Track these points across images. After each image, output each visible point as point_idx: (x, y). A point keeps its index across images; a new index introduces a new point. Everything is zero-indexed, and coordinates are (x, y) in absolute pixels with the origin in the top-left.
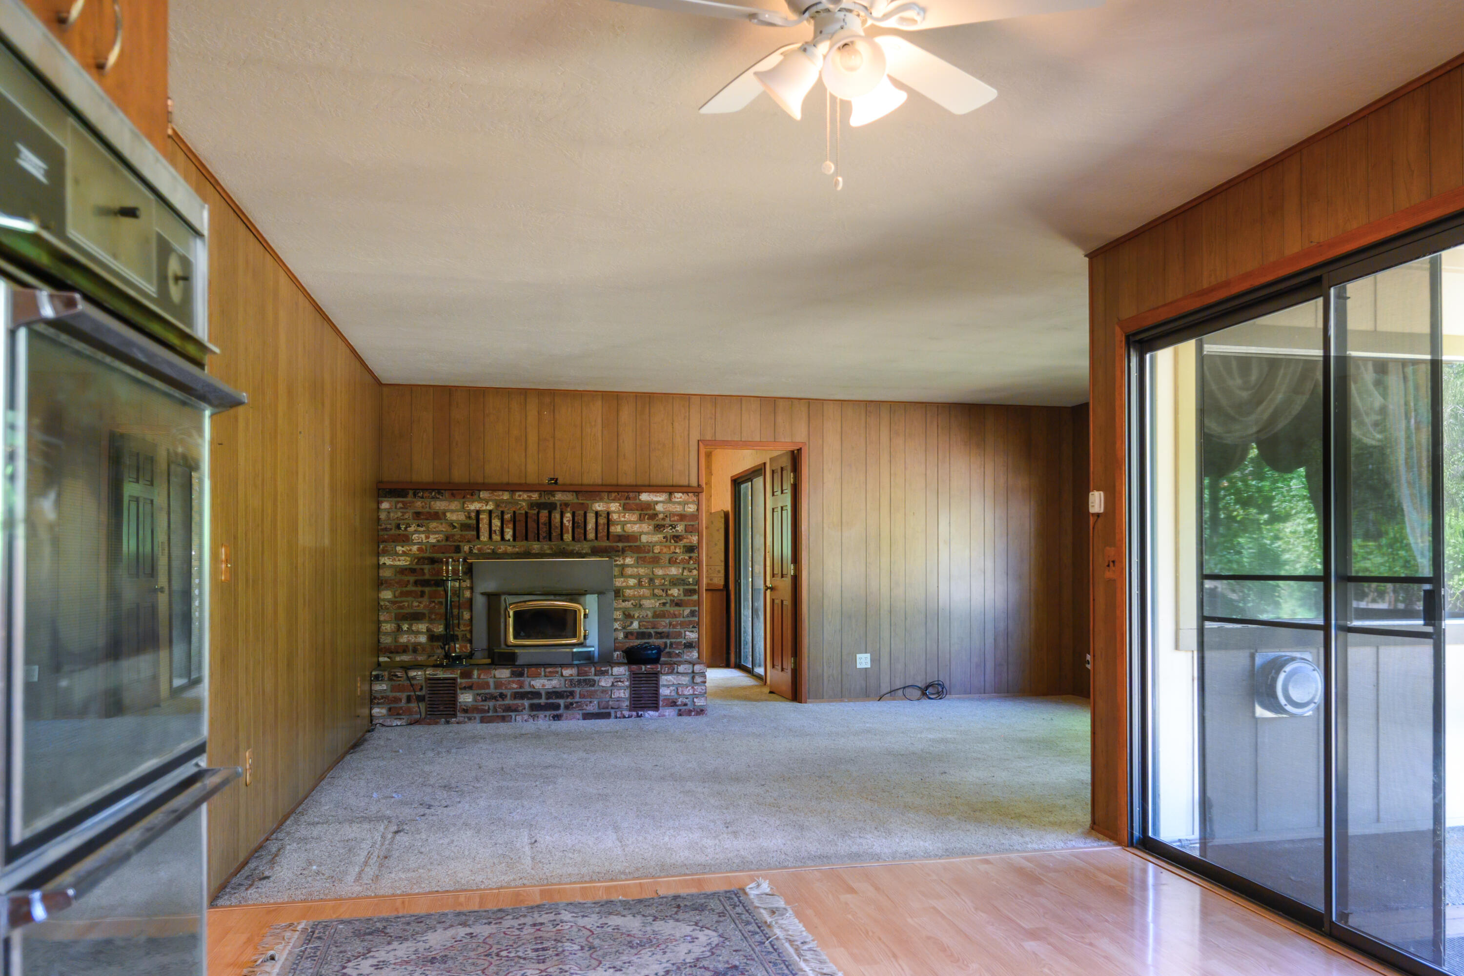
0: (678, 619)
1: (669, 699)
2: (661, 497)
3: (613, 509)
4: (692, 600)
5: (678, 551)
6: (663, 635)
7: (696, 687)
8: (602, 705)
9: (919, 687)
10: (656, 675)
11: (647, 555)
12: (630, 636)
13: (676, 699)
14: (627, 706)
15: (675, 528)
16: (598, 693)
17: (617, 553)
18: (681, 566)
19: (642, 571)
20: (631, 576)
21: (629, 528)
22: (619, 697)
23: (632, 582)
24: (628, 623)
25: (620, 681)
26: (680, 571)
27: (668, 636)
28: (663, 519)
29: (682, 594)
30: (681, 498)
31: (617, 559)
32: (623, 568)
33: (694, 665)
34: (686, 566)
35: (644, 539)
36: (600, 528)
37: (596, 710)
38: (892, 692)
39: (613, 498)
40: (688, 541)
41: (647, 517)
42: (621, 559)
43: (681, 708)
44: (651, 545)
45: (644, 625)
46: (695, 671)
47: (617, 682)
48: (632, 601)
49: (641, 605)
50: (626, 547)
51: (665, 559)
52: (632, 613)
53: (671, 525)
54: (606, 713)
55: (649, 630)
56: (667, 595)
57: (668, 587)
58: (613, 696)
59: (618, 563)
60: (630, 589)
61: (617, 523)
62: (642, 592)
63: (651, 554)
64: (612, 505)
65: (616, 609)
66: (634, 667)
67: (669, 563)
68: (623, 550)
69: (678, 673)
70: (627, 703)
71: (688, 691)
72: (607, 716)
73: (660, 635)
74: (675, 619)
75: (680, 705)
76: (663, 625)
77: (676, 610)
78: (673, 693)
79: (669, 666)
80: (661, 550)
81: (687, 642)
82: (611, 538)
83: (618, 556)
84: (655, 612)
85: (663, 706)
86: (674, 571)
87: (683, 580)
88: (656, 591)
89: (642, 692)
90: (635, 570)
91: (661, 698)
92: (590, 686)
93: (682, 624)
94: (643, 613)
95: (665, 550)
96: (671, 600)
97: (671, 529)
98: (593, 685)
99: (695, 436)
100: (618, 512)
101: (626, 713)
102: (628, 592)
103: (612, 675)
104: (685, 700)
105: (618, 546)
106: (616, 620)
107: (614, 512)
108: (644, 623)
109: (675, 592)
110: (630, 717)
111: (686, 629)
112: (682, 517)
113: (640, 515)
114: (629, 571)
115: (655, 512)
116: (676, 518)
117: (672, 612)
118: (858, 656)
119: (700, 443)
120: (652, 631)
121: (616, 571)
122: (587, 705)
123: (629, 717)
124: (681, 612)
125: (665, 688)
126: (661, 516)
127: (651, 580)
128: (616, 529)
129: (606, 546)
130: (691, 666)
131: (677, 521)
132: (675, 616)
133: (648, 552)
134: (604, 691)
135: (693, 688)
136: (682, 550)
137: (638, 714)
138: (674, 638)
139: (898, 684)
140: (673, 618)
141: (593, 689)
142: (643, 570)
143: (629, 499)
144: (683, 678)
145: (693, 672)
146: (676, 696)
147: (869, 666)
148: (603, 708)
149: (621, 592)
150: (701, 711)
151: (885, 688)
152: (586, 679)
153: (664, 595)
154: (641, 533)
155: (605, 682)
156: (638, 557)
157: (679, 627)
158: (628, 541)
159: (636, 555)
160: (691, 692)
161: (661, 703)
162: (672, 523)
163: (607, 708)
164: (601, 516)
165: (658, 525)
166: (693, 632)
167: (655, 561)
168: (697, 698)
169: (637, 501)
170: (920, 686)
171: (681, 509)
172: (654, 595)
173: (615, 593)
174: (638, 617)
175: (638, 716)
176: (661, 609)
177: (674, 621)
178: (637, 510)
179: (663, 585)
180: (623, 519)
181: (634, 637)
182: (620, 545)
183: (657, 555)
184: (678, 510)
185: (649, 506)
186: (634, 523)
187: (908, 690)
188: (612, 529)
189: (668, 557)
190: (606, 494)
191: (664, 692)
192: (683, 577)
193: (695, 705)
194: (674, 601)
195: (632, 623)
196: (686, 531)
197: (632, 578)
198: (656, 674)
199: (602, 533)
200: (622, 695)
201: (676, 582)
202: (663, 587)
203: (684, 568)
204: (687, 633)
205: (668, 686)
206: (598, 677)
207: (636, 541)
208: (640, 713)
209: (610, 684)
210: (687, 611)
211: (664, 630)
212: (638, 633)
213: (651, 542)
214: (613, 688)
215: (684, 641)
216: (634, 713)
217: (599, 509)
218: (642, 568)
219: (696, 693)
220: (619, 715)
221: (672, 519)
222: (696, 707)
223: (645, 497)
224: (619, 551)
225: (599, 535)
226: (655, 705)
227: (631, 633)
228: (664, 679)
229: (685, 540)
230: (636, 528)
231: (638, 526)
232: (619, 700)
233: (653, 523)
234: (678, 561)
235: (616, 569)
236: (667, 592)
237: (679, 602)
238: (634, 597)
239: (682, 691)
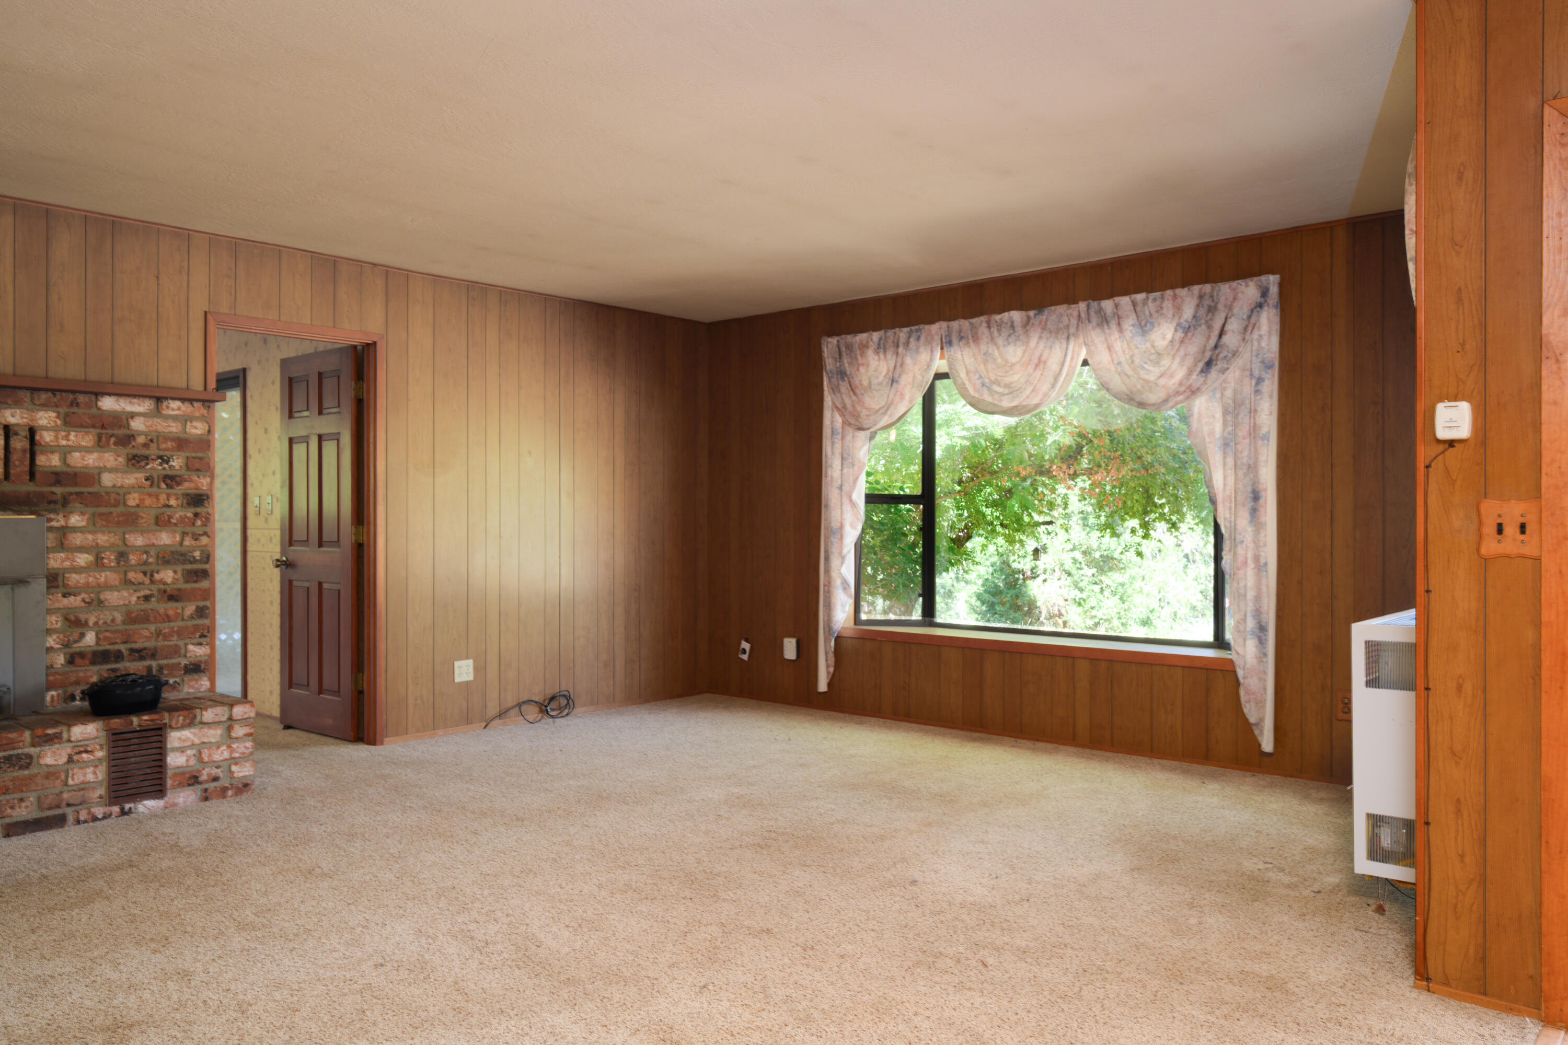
0: (172, 624)
1: (184, 773)
2: (142, 406)
3: (43, 422)
4: (200, 589)
5: (173, 502)
6: (144, 653)
7: (234, 746)
8: (47, 802)
9: (536, 702)
10: (159, 732)
11: (112, 509)
12: (78, 661)
13: (199, 771)
14: (101, 797)
15: (167, 462)
16: (39, 780)
17: (52, 506)
18: (179, 529)
19: (103, 539)
20: (81, 549)
21: (77, 460)
22: (83, 783)
23: (83, 559)
24: (76, 635)
25: (86, 752)
26: (178, 538)
27: (153, 655)
28: (145, 445)
29: (181, 580)
30: (179, 409)
31: (52, 516)
32: (64, 535)
33: (232, 706)
34: (189, 529)
35: (107, 480)
36: (15, 457)
37: (36, 814)
38: (502, 714)
39: (42, 401)
40: (192, 485)
41: (113, 440)
42: (60, 517)
43: (206, 786)
44: (121, 492)
45: (106, 638)
46: (235, 717)
47: (80, 753)
48: (83, 595)
49: (101, 602)
50: (71, 494)
51: (147, 517)
52: (82, 617)
53: (161, 457)
54: (55, 817)
55: (116, 647)
56: (152, 582)
57: (154, 567)
58: (70, 782)
59: (54, 524)
60: (80, 573)
61: (51, 449)
62: (103, 577)
63: (121, 509)
64: (41, 414)
65: (49, 611)
66: (117, 722)
67: (157, 524)
68: (65, 502)
69: (202, 723)
70: (102, 791)
71: (221, 754)
72: (59, 821)
73: (139, 654)
74: (166, 625)
75: (206, 782)
76: (145, 636)
77: (171, 608)
78: (193, 762)
79: (185, 713)
80: (142, 500)
81: (191, 664)
82: (38, 476)
83: (55, 511)
84: (129, 613)
85: (174, 787)
86: (165, 538)
87: (182, 555)
88: (131, 575)
89: (130, 767)
90: (90, 537)
91: (170, 773)
92: (21, 768)
93: (180, 633)
94: (106, 616)
95: (148, 502)
96: (159, 590)
97: (161, 464)
98: (27, 766)
99: (199, 304)
100: (55, 429)
101: (99, 811)
102: (75, 579)
103: (69, 741)
104: (215, 772)
105: (53, 493)
106: (49, 632)
107: (46, 429)
108: (107, 634)
109: (167, 575)
110: (106, 816)
111: (187, 641)
112: (182, 443)
113: (100, 437)
114: (77, 539)
115: (128, 432)
116: (170, 444)
117: (162, 611)
118: (457, 664)
119: (209, 316)
120: (123, 648)
121: (51, 540)
122: (12, 808)
123: (104, 818)
124: (179, 611)
125: (178, 754)
126: (141, 440)
127: (122, 556)
128: (49, 461)
129: (28, 493)
130: (226, 709)
131: (173, 449)
132: (168, 619)
133: (116, 505)
134: (51, 774)
135: (229, 747)
136: (180, 502)
137: (122, 809)
138: (166, 658)
139: (510, 701)
140: (164, 622)
141: (26, 772)
142: (105, 538)
143: (78, 405)
144: (212, 732)
145: (230, 719)
146: (199, 767)
147: (471, 678)
148: (50, 808)
149: (60, 579)
150: (244, 787)
151: (493, 710)
152: (11, 756)
153: (147, 581)
154: (102, 470)
155: (53, 757)
156: (94, 514)
157: (175, 638)
158: (75, 484)
159: (91, 510)
160: (226, 755)
161: (169, 782)
162: (161, 453)
163: (58, 806)
164: (16, 434)
165: (134, 457)
166: (200, 644)
167: (130, 520)
168: (236, 764)
169: (94, 411)
170: (537, 699)
171: (180, 428)
172: (127, 583)
173: (49, 581)
174: (96, 623)
175: (123, 813)
176: (139, 607)
177: (166, 627)
178: (94, 427)
179: (145, 563)
180: (64, 443)
181: (87, 662)
182: (58, 490)
183: (133, 510)
184: (174, 430)
185: (120, 420)
186: (88, 450)
187: (524, 708)
188: (41, 460)
189: (153, 512)
190: (28, 394)
191: (175, 760)
192: (183, 549)
193: (232, 778)
194: (165, 591)
195: (82, 635)
196: (188, 468)
197: (81, 552)
198: (160, 729)
199: (20, 466)
200: (91, 777)
201: (168, 558)
202: (144, 568)
203: (184, 534)
204: (191, 647)
205: (182, 750)
206: (37, 750)
207: (92, 485)
208: (127, 806)
209: (64, 759)
210: (190, 609)
211: (147, 644)
212: (95, 653)
213: (122, 487)
214: (72, 766)
215: (184, 662)
216: (116, 809)
217: (12, 420)
218: (104, 533)
219: (236, 755)
220: (83, 816)
221: (163, 446)
222: (234, 782)
223: (108, 404)
224: (55, 502)
225: (12, 471)
226: (158, 788)
227: (82, 655)
228: (175, 738)
229: (186, 485)
230: (91, 460)
231: (95, 455)
232: (84, 787)
233: (124, 451)
234: (174, 521)
235: (51, 536)
236: (152, 575)
237: (176, 593)
238: (87, 587)
239: (210, 755)
